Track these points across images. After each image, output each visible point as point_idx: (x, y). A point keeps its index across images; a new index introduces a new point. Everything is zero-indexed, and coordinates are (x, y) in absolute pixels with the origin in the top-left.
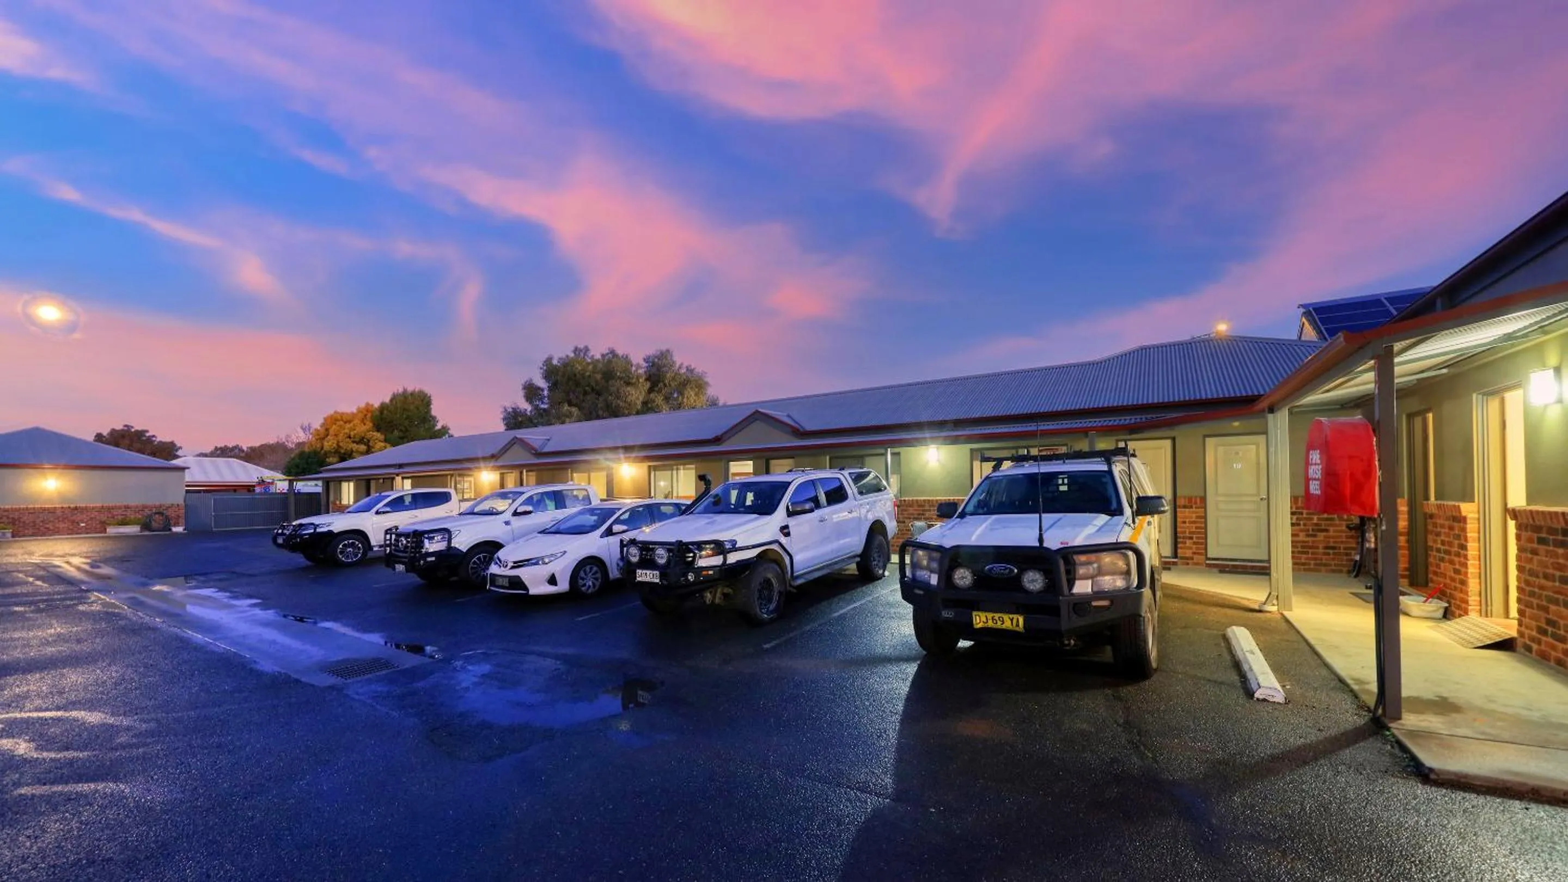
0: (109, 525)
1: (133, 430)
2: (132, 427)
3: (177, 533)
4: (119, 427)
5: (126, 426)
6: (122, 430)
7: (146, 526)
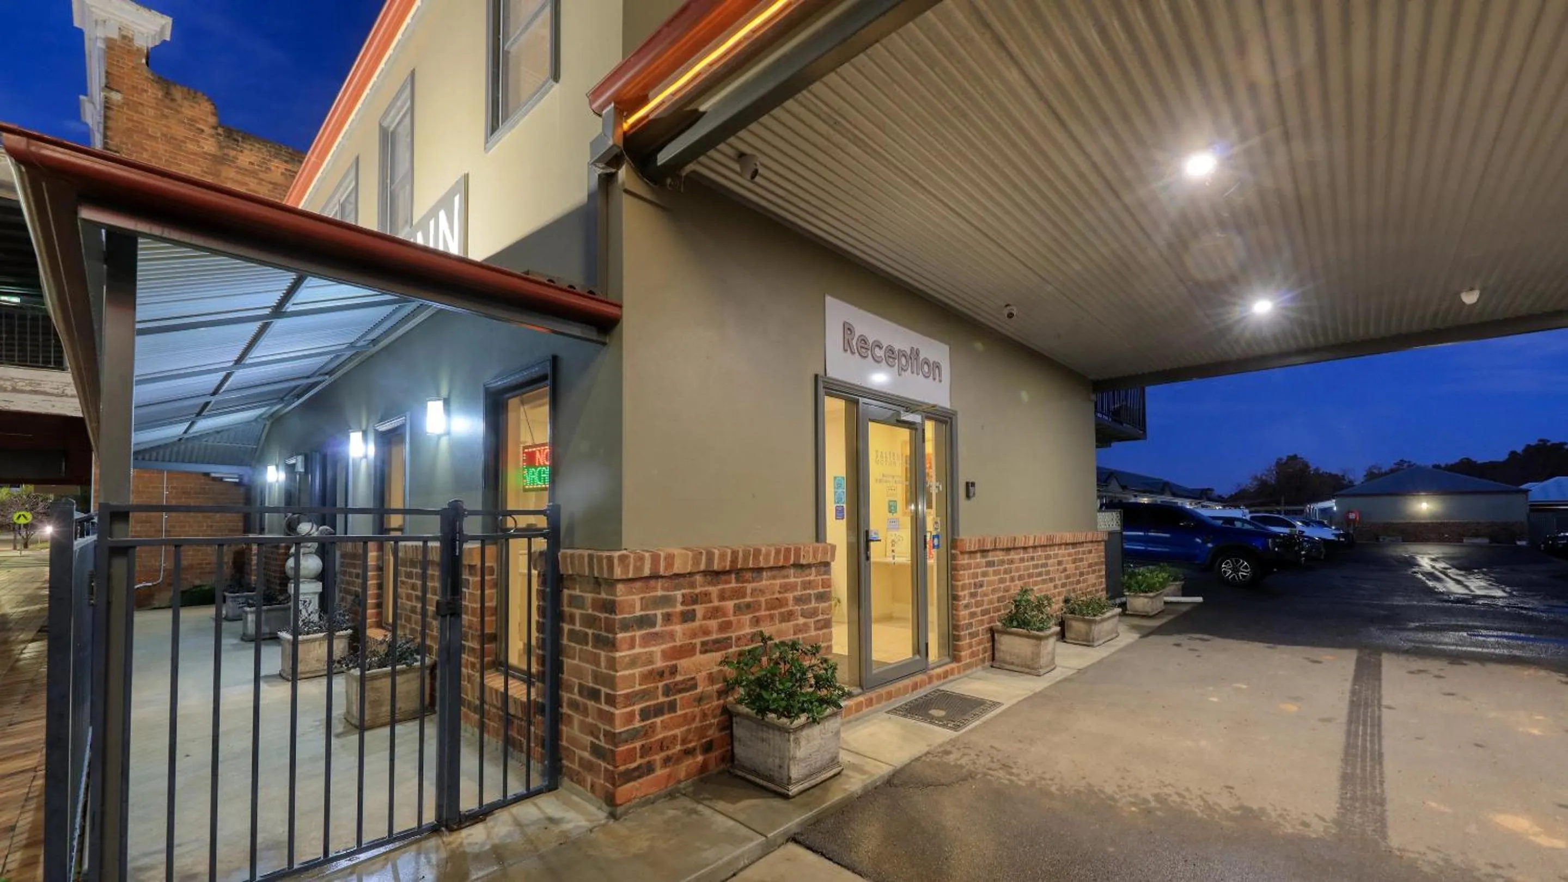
0: (1464, 536)
1: (1549, 444)
2: (1548, 441)
3: (1520, 546)
4: (1533, 442)
5: (1540, 440)
6: (1537, 445)
7: (1493, 539)
